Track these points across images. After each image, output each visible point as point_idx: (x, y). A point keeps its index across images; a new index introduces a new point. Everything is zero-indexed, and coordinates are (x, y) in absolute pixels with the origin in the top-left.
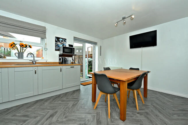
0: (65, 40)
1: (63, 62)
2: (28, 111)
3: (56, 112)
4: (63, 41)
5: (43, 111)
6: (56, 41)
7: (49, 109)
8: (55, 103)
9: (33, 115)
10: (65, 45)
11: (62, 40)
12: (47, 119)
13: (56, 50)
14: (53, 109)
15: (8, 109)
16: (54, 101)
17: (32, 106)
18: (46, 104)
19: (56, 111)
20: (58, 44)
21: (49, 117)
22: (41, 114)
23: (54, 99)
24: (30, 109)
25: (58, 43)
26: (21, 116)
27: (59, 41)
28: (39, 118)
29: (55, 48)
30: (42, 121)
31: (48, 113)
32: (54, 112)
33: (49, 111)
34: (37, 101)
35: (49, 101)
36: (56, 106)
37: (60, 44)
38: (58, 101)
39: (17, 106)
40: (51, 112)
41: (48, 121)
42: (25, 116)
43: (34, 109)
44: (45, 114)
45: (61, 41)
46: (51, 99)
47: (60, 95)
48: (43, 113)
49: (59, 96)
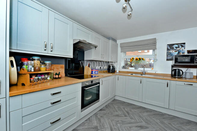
0: (183, 45)
1: (176, 74)
2: (131, 111)
3: (147, 128)
4: (179, 47)
5: (139, 118)
6: (168, 49)
7: (143, 120)
8: (153, 118)
9: (131, 116)
10: (182, 51)
11: (177, 46)
12: (136, 127)
13: (167, 60)
14: (147, 123)
15: (124, 102)
16: (153, 116)
17: (136, 109)
18: (145, 114)
19: (148, 126)
20: (170, 53)
21: (139, 127)
22: (136, 119)
23: (154, 115)
24: (133, 110)
25: (171, 51)
26: (126, 111)
27: (173, 48)
28: (133, 121)
29: (167, 58)
30: (133, 125)
31: (141, 122)
32: (146, 126)
33: (142, 122)
34: (140, 107)
35: (149, 113)
36: (151, 122)
37: (174, 52)
38: (157, 119)
39: (129, 103)
40: (144, 124)
41: (136, 128)
42: (128, 113)
43: (135, 112)
44: (138, 121)
45: (176, 48)
46: (152, 113)
47: (165, 114)
48: (138, 119)
49: (162, 115)
